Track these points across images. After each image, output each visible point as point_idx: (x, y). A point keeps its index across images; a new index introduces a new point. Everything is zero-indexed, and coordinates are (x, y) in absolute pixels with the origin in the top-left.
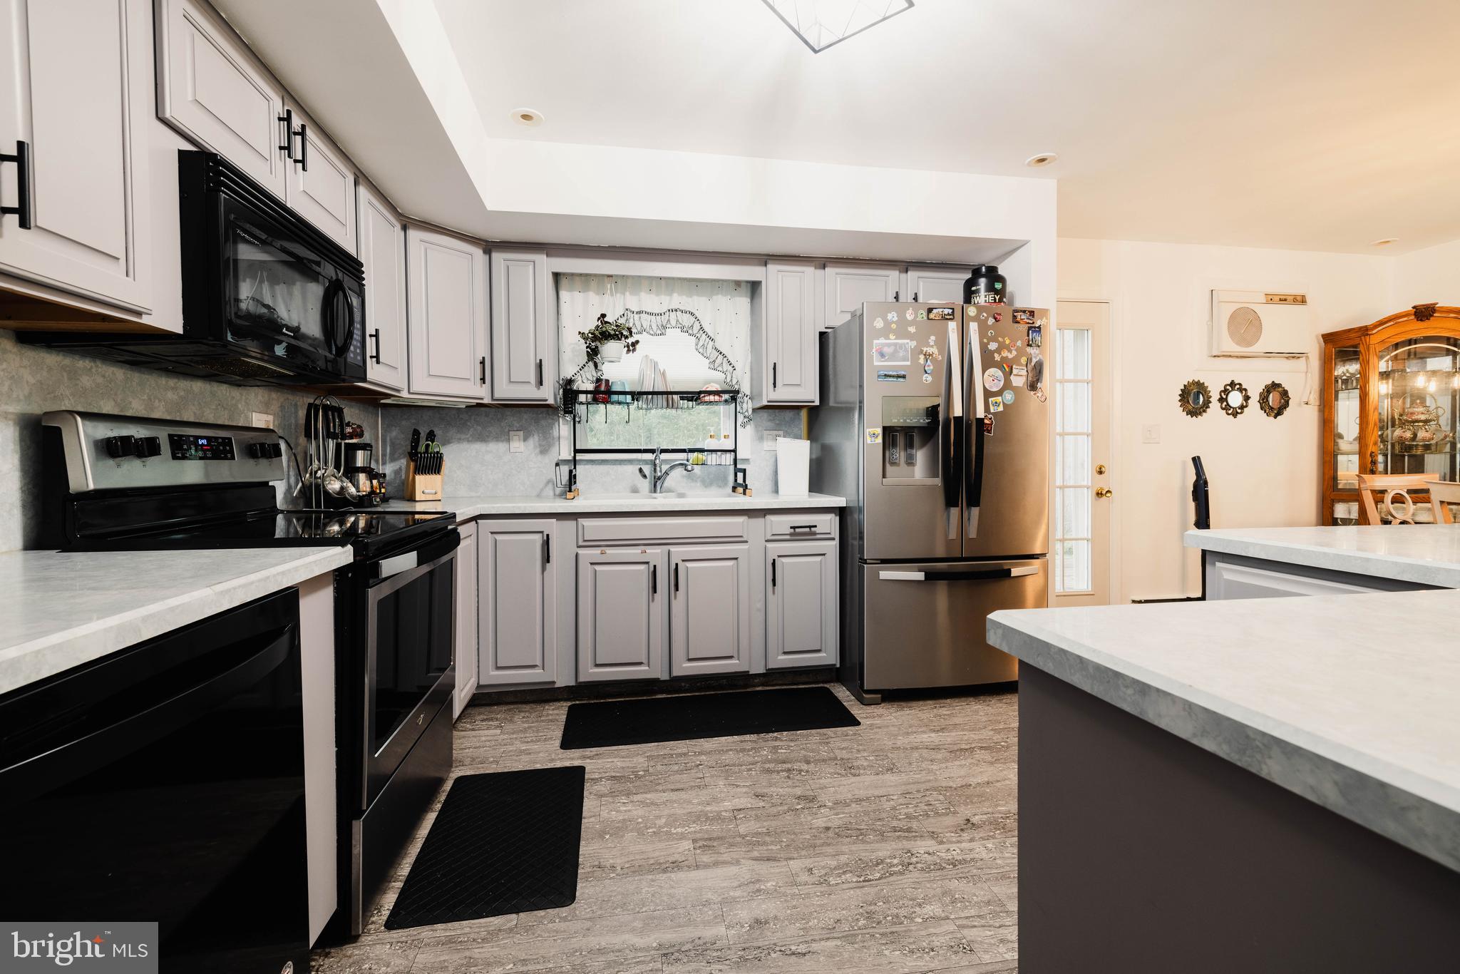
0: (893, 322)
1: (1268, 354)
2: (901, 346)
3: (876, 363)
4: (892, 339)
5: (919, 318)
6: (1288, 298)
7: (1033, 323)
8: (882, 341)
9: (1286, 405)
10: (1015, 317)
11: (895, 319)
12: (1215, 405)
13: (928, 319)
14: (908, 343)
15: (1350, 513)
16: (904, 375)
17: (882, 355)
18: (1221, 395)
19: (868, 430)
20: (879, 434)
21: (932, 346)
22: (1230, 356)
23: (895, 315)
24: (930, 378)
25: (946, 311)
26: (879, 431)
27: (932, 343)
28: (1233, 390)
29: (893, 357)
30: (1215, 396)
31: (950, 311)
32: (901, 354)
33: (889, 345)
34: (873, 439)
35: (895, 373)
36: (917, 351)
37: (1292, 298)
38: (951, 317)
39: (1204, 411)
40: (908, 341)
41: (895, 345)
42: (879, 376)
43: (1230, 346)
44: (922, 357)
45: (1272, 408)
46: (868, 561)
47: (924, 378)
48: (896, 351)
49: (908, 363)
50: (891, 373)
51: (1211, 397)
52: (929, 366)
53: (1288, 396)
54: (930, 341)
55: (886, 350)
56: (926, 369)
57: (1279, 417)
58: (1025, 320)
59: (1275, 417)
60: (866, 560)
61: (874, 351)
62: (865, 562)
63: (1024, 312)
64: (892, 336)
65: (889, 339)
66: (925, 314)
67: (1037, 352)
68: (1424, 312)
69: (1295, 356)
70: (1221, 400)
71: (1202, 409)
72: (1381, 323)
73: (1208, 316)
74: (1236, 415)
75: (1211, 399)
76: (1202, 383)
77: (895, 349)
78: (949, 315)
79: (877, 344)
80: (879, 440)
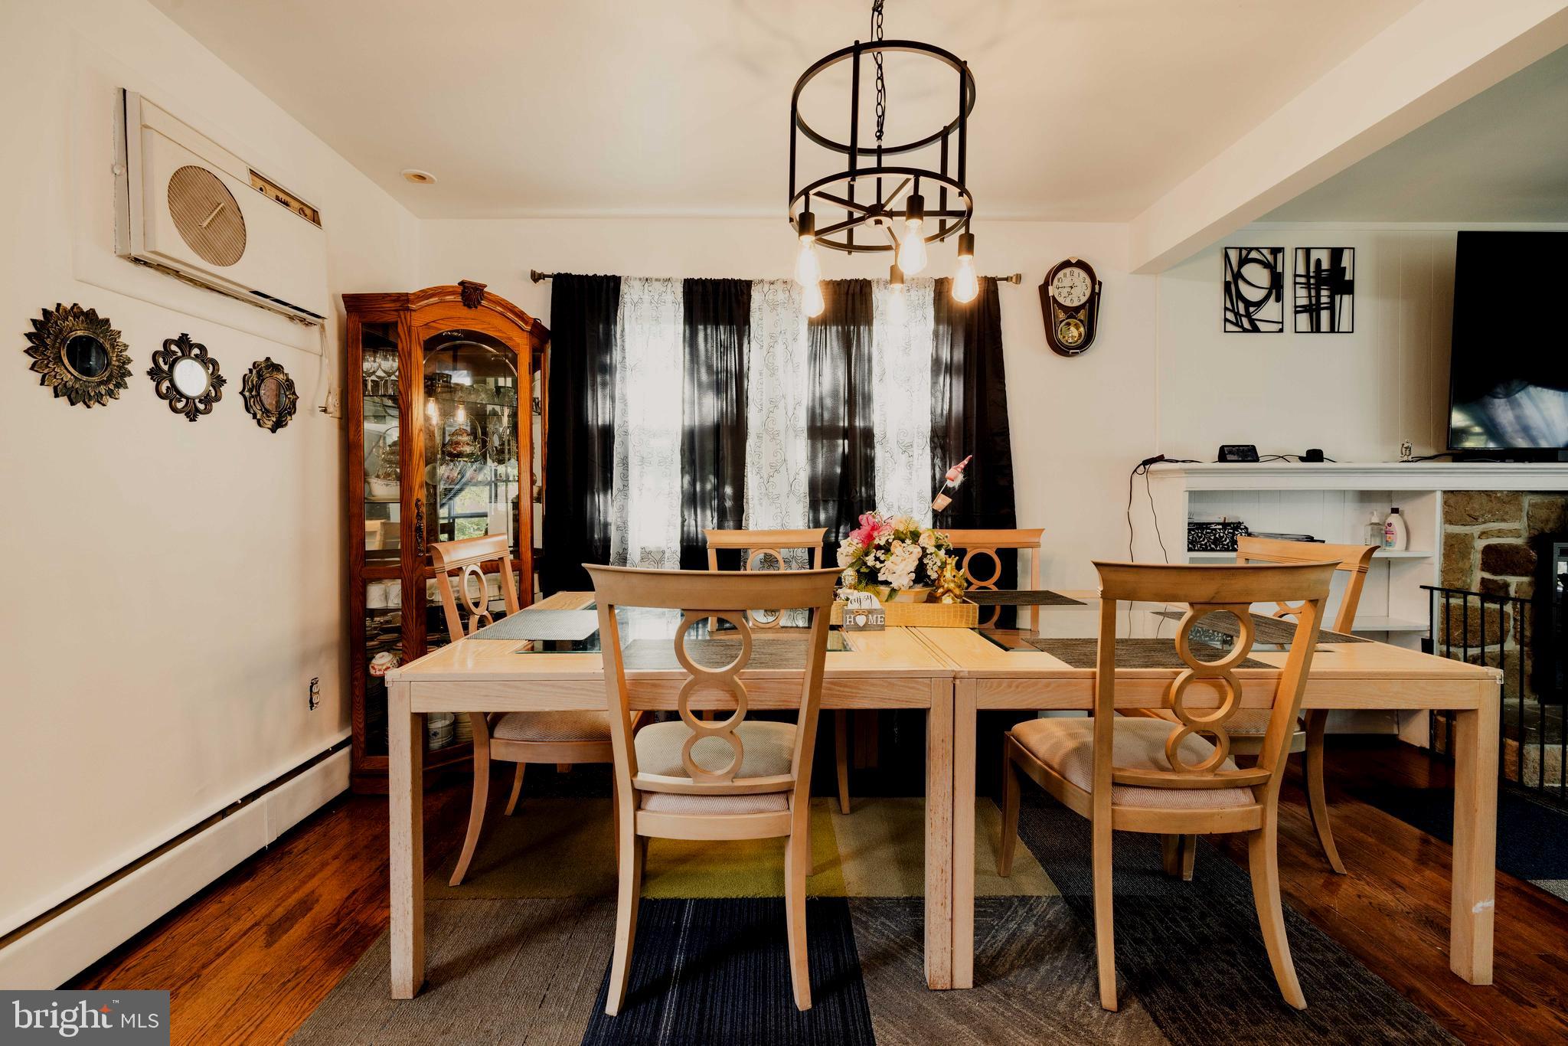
1: (260, 298)
6: (291, 203)
9: (291, 410)
12: (140, 383)
15: (386, 598)
18: (155, 362)
22: (177, 274)
28: (185, 356)
30: (140, 363)
37: (298, 203)
39: (111, 394)
43: (172, 244)
45: (266, 412)
51: (129, 361)
53: (294, 392)
57: (279, 431)
59: (273, 430)
68: (471, 294)
69: (303, 317)
70: (155, 373)
71: (103, 389)
72: (425, 294)
73: (113, 153)
74: (192, 414)
75: (129, 367)
76: (107, 321)
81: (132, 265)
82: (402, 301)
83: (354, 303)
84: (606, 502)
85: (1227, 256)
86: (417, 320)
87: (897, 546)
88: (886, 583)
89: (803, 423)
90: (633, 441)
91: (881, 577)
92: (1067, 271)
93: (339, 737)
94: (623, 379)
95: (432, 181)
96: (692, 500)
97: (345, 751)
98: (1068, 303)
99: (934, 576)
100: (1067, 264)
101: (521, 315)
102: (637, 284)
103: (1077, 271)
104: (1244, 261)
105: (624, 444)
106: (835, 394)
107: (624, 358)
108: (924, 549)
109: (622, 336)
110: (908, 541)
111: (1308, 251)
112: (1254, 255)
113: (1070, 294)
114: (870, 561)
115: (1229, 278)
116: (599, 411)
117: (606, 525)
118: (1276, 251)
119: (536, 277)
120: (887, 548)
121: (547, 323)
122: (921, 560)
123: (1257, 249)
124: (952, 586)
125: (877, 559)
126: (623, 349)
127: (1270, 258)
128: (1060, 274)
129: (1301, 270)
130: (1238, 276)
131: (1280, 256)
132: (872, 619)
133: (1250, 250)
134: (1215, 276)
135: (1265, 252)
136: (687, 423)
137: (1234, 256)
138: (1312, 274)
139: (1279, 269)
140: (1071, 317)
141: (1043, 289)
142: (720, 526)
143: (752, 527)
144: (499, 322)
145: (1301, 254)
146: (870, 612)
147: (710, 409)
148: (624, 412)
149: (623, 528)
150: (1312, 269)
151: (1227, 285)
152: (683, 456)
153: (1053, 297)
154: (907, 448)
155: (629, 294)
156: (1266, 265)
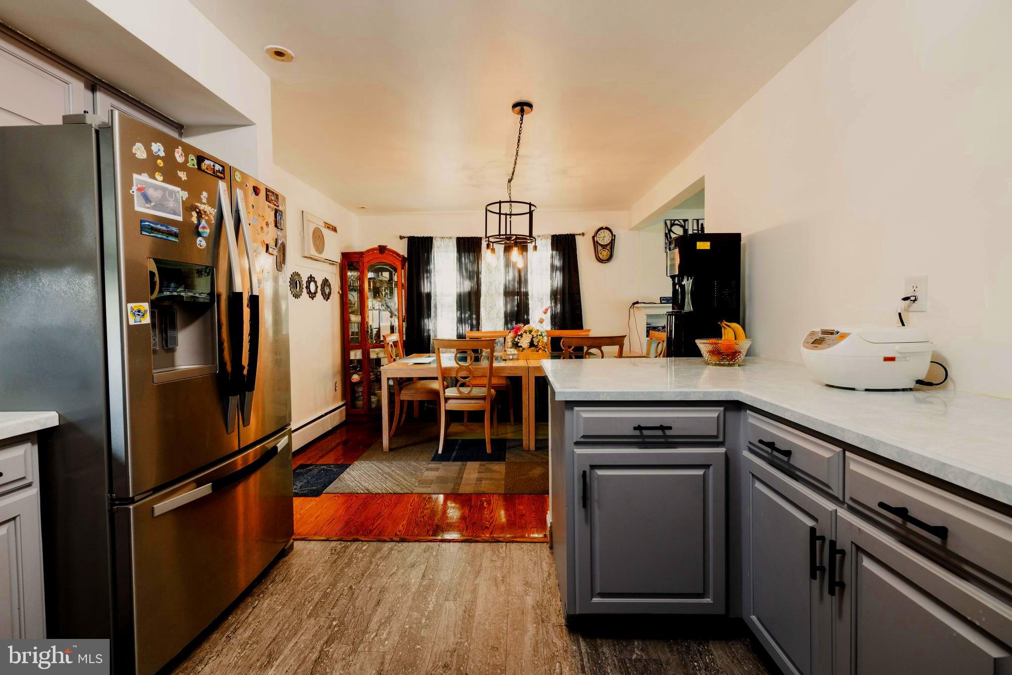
0: (159, 157)
1: (326, 261)
2: (170, 193)
3: (138, 208)
4: (159, 180)
5: (190, 165)
6: (331, 227)
7: (278, 206)
8: (145, 177)
9: (330, 293)
10: (267, 196)
11: (162, 154)
12: (305, 291)
13: (199, 168)
14: (178, 192)
15: (356, 356)
16: (175, 233)
17: (147, 199)
18: (307, 284)
19: (129, 305)
20: (146, 311)
21: (204, 204)
22: (312, 258)
23: (162, 149)
24: (204, 243)
25: (217, 167)
26: (145, 306)
27: (204, 201)
28: (311, 281)
29: (161, 205)
31: (221, 168)
32: (170, 204)
33: (156, 188)
34: (138, 318)
35: (164, 228)
36: (189, 208)
37: (333, 227)
38: (222, 175)
39: (301, 295)
40: (178, 189)
41: (164, 189)
42: (143, 228)
43: (313, 252)
44: (194, 214)
45: (325, 295)
46: (136, 498)
47: (198, 242)
48: (164, 198)
49: (180, 219)
50: (159, 227)
52: (204, 228)
53: (331, 288)
54: (202, 197)
55: (151, 192)
56: (200, 230)
58: (274, 202)
59: (327, 301)
60: (133, 498)
61: (134, 188)
62: (132, 501)
63: (273, 193)
64: (159, 177)
65: (155, 179)
66: (195, 162)
67: (282, 234)
68: (382, 249)
69: (332, 263)
70: (307, 287)
71: (299, 294)
72: (368, 251)
73: (300, 228)
74: (313, 298)
75: (303, 286)
76: (300, 274)
77: (164, 196)
78: (219, 171)
79: (139, 181)
80: (147, 320)
81: (304, 258)
82: (361, 254)
83: (345, 255)
84: (428, 322)
85: (666, 223)
86: (366, 259)
87: (524, 335)
88: (521, 347)
89: (501, 290)
90: (438, 298)
91: (519, 345)
92: (602, 231)
93: (341, 403)
94: (434, 275)
96: (460, 321)
97: (344, 407)
98: (603, 243)
99: (536, 344)
100: (601, 229)
101: (398, 255)
102: (439, 239)
103: (606, 231)
104: (672, 225)
105: (435, 300)
106: (514, 280)
107: (434, 267)
108: (533, 336)
109: (434, 259)
110: (528, 333)
111: (698, 220)
112: (676, 222)
113: (603, 240)
114: (516, 340)
115: (667, 232)
116: (426, 288)
117: (429, 330)
118: (685, 221)
119: (401, 238)
120: (521, 335)
121: (406, 256)
122: (532, 339)
123: (678, 220)
124: (541, 347)
125: (518, 339)
126: (434, 264)
127: (683, 223)
128: (599, 232)
129: (695, 228)
130: (670, 231)
131: (687, 222)
132: (514, 357)
133: (675, 220)
134: (661, 231)
135: (681, 221)
136: (458, 291)
137: (668, 223)
138: (700, 229)
139: (686, 228)
140: (604, 248)
141: (593, 237)
142: (471, 330)
143: (483, 330)
144: (391, 258)
145: (695, 222)
146: (514, 354)
147: (467, 286)
148: (435, 288)
149: (435, 331)
150: (700, 227)
151: (666, 234)
152: (457, 304)
153: (597, 241)
154: (541, 300)
155: (436, 244)
156: (681, 226)
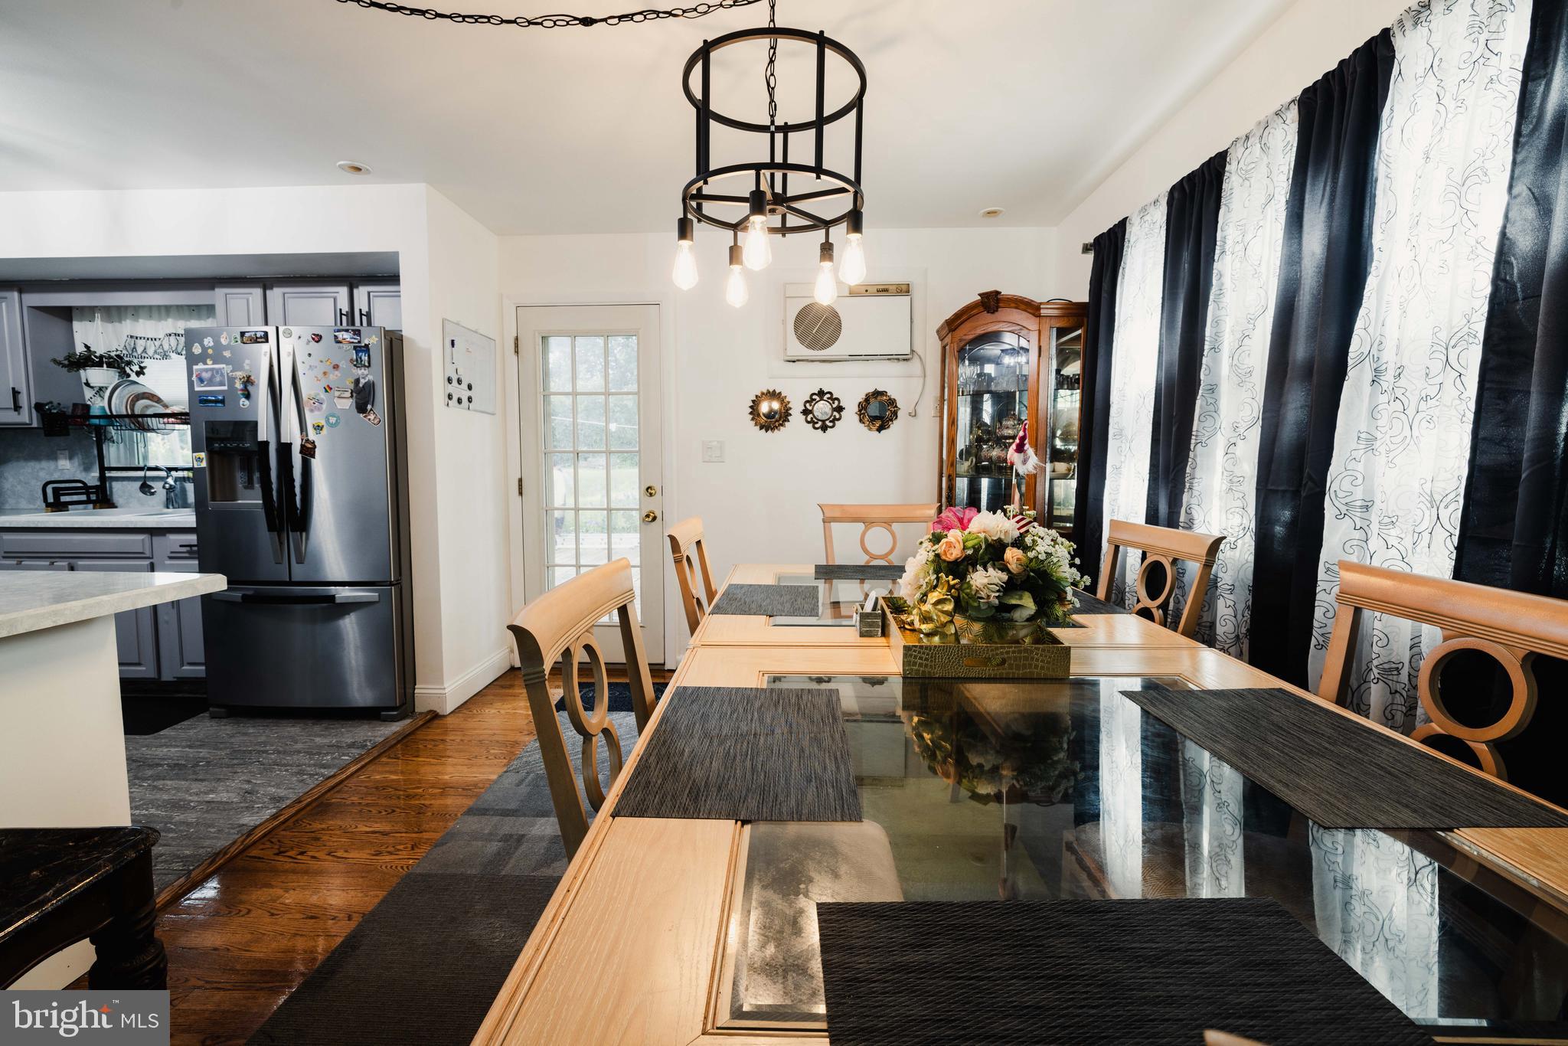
0: (209, 347)
1: (854, 357)
2: (217, 371)
3: (197, 389)
4: (210, 364)
5: (233, 343)
6: (890, 288)
7: (360, 342)
8: (200, 366)
9: (893, 416)
10: (336, 337)
11: (211, 344)
12: (797, 418)
13: (241, 342)
14: (223, 368)
16: (221, 400)
17: (201, 380)
18: (805, 406)
20: (203, 458)
21: (248, 370)
22: (804, 361)
23: (211, 340)
24: (247, 403)
25: (258, 334)
26: (204, 455)
27: (247, 367)
28: (821, 400)
29: (211, 382)
30: (796, 408)
31: (262, 334)
32: (218, 379)
33: (206, 370)
34: (199, 463)
35: (215, 398)
36: (234, 377)
37: (894, 287)
38: (263, 340)
39: (782, 425)
40: (224, 366)
41: (212, 370)
42: (200, 402)
43: (798, 349)
44: (239, 381)
45: (875, 421)
47: (241, 403)
48: (213, 376)
49: (225, 388)
50: (211, 398)
51: (792, 409)
53: (896, 406)
54: (245, 365)
55: (205, 375)
57: (883, 432)
58: (348, 340)
59: (879, 430)
61: (194, 376)
63: (347, 331)
64: (209, 362)
65: (207, 364)
66: (238, 338)
67: (366, 372)
68: (988, 302)
69: (892, 358)
70: (806, 412)
71: (777, 424)
72: (957, 316)
74: (824, 428)
75: (790, 412)
76: (780, 393)
77: (213, 375)
78: (261, 337)
79: (197, 370)
80: (204, 464)
86: (957, 335)
95: (1001, 212)
101: (1030, 304)
144: (1015, 316)
